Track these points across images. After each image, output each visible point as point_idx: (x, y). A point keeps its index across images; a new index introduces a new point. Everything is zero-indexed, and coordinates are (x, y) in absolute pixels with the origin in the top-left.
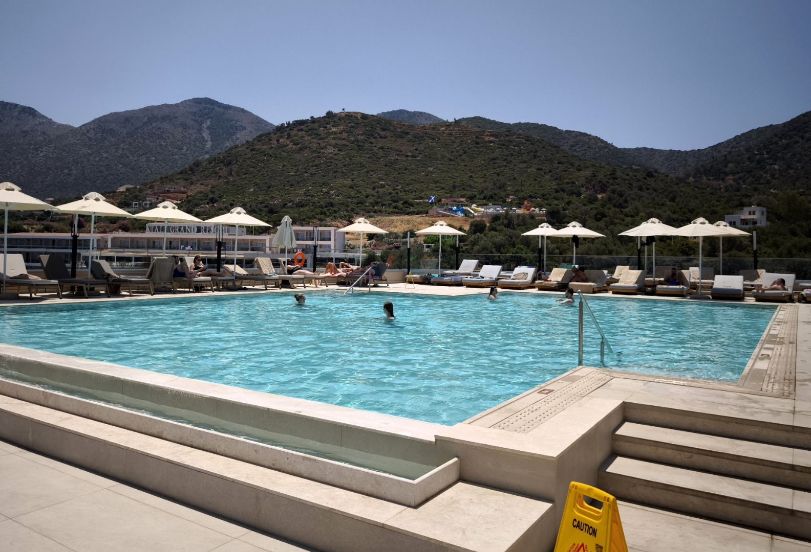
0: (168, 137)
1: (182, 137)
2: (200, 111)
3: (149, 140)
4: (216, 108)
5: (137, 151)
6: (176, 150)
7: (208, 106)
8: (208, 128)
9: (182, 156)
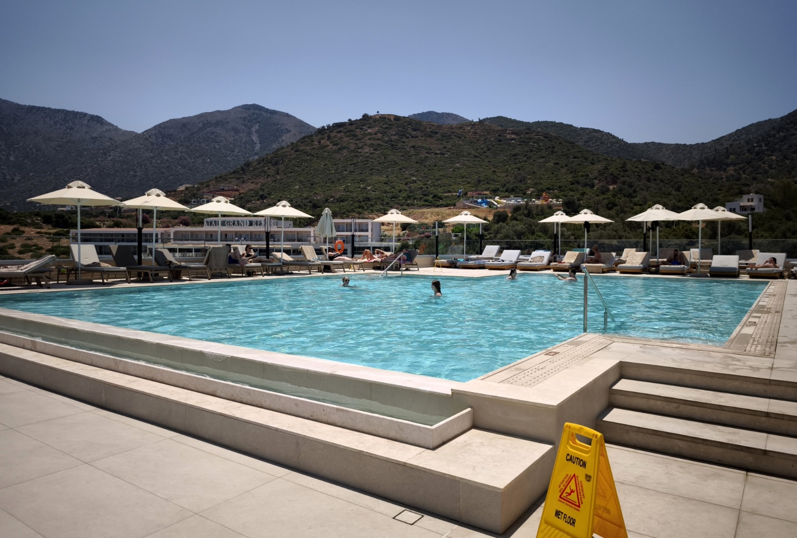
0: (221, 140)
1: (234, 140)
2: (249, 116)
3: (204, 143)
4: (264, 113)
5: (194, 154)
6: (229, 152)
7: (257, 111)
8: (257, 131)
9: (234, 157)
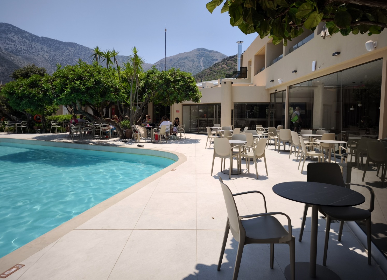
0: (187, 66)
1: (192, 66)
2: (199, 54)
4: (206, 52)
7: (203, 51)
8: (203, 61)
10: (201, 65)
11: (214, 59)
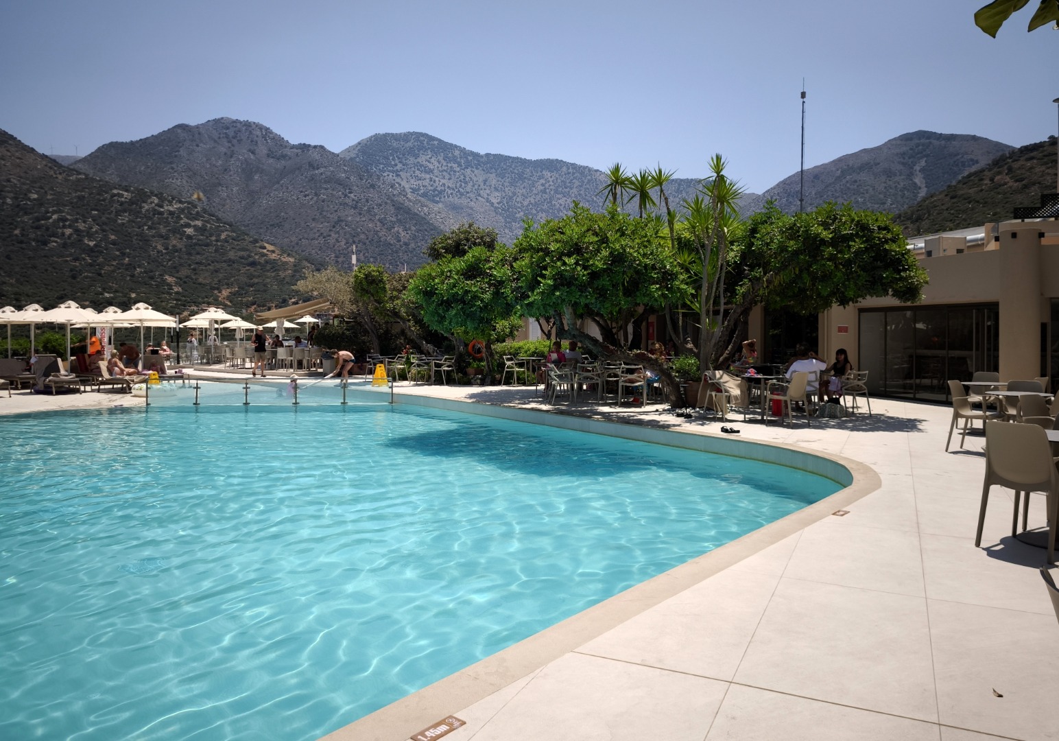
0: (867, 190)
1: (885, 188)
2: (911, 149)
3: (842, 197)
7: (923, 141)
8: (922, 170)
10: (915, 184)
11: (962, 160)
